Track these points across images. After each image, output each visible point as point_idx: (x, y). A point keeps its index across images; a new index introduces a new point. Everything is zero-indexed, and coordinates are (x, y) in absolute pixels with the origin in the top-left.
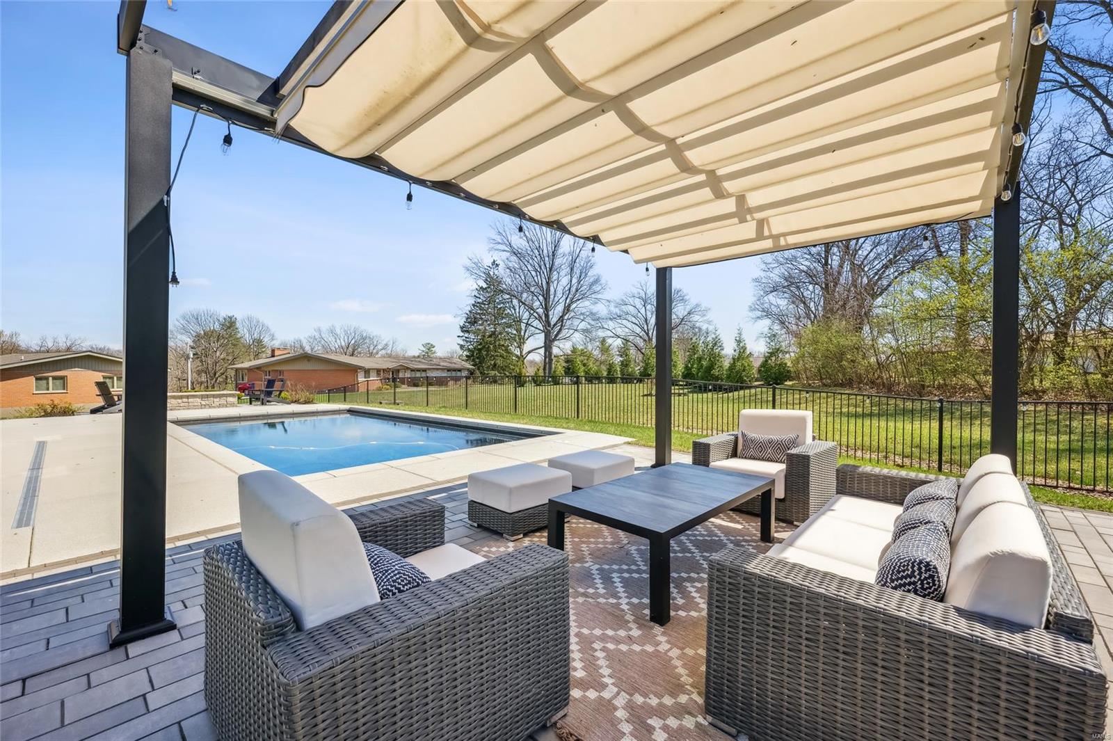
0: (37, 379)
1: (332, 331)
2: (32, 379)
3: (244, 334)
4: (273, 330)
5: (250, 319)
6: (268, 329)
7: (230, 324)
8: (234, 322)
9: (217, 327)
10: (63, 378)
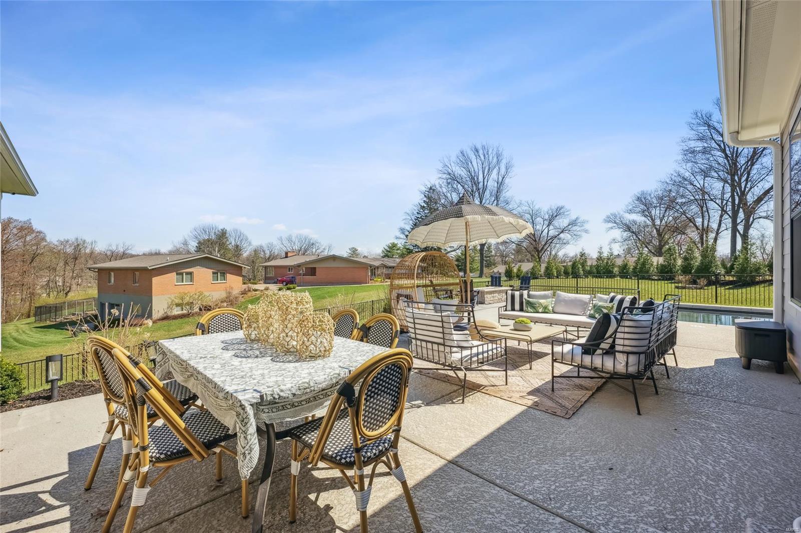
0: (177, 274)
1: (290, 240)
2: (175, 274)
3: (232, 242)
4: (250, 239)
5: (236, 231)
6: (247, 239)
7: (223, 234)
8: (226, 233)
9: (213, 237)
10: (191, 274)
